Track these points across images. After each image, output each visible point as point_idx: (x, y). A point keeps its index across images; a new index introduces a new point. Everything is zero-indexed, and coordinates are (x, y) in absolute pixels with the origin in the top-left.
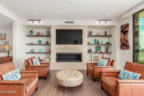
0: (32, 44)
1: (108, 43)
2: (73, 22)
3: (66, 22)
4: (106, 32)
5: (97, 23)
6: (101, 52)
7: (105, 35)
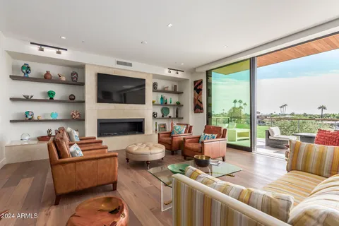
0: (27, 99)
1: (178, 104)
2: (130, 65)
3: (118, 63)
4: (175, 86)
5: (166, 72)
6: (170, 117)
7: (175, 91)
